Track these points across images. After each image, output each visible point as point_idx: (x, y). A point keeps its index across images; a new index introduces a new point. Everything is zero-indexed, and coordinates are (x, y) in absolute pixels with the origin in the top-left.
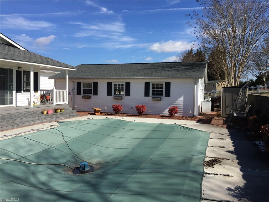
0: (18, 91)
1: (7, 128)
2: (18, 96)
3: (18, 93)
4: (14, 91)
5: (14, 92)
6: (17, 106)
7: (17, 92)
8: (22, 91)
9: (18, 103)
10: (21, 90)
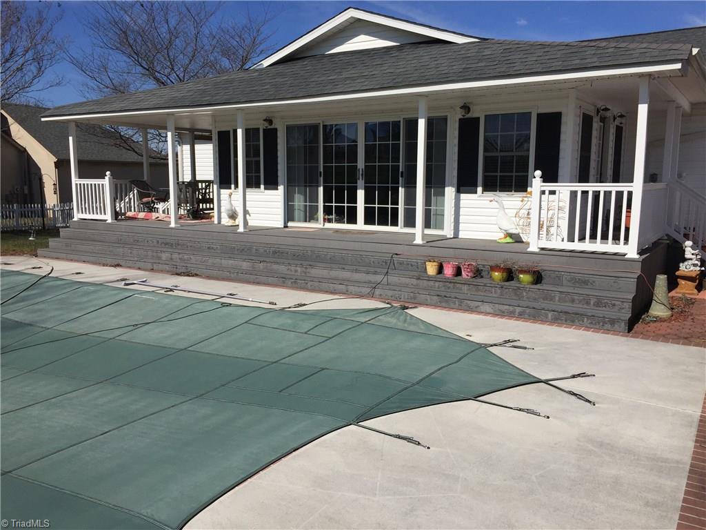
0: (461, 188)
1: (270, 281)
2: (462, 203)
3: (463, 196)
4: (449, 186)
5: (450, 191)
6: (456, 236)
7: (459, 191)
8: (480, 189)
9: (462, 226)
10: (476, 186)
